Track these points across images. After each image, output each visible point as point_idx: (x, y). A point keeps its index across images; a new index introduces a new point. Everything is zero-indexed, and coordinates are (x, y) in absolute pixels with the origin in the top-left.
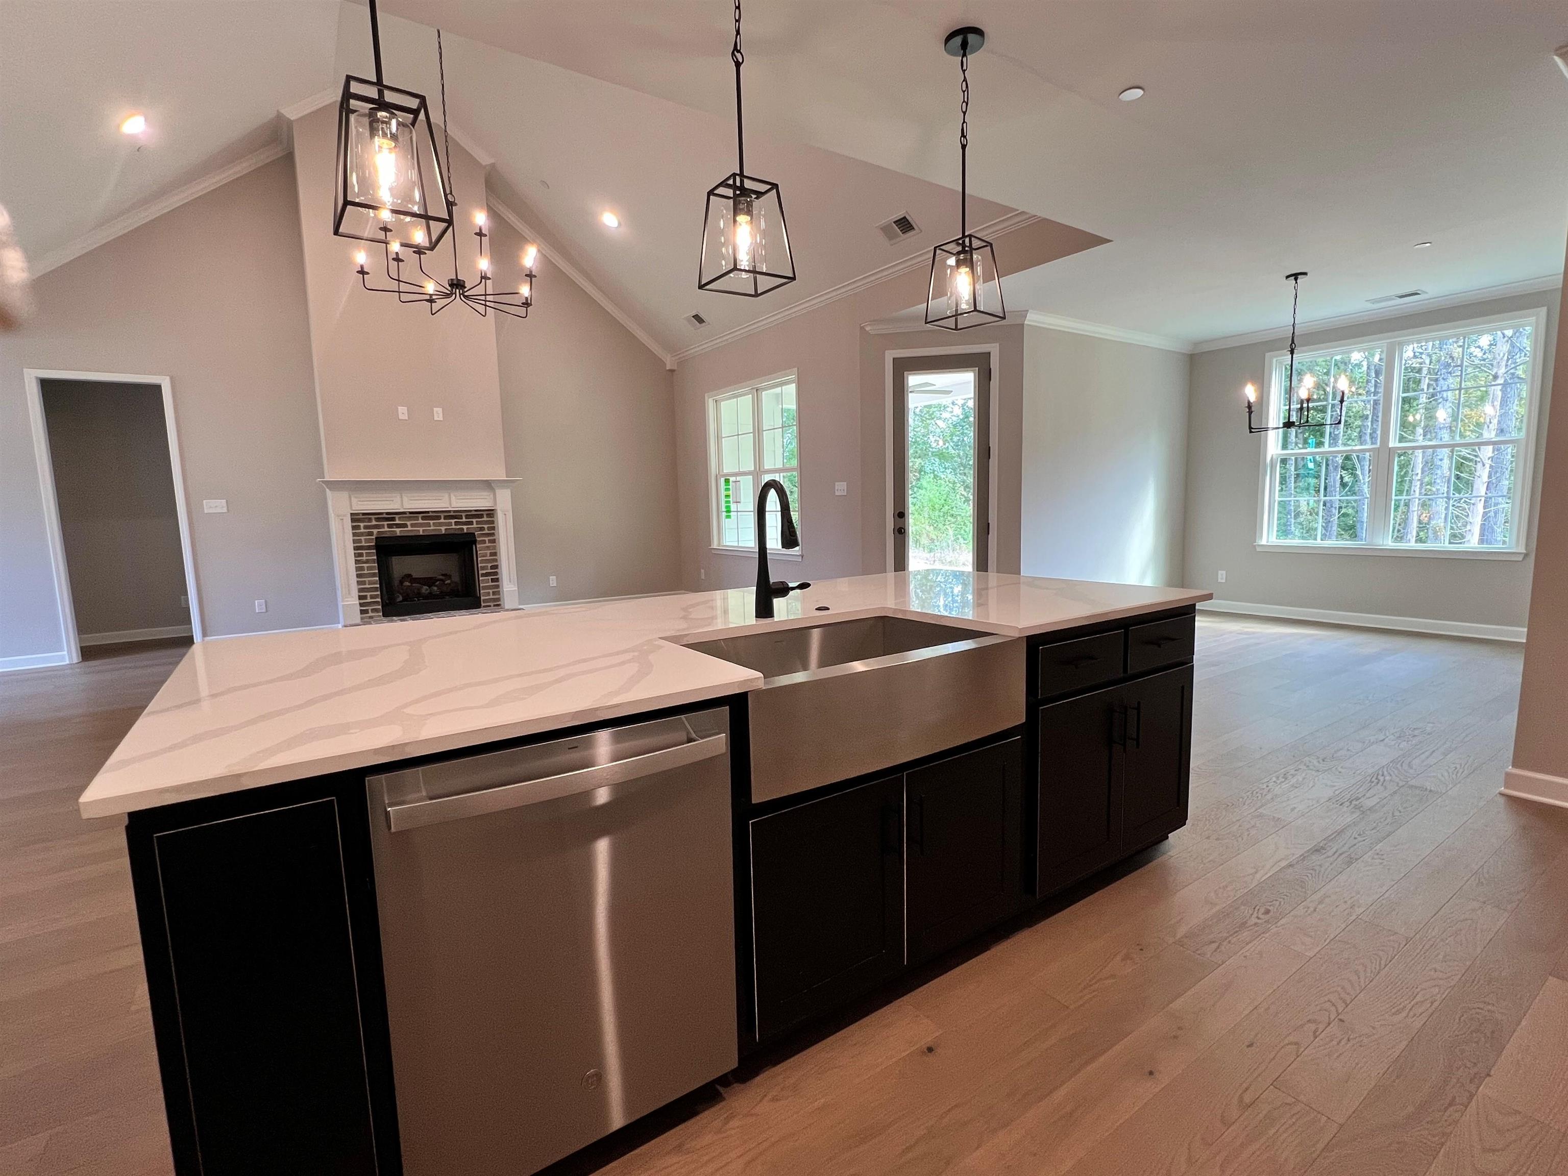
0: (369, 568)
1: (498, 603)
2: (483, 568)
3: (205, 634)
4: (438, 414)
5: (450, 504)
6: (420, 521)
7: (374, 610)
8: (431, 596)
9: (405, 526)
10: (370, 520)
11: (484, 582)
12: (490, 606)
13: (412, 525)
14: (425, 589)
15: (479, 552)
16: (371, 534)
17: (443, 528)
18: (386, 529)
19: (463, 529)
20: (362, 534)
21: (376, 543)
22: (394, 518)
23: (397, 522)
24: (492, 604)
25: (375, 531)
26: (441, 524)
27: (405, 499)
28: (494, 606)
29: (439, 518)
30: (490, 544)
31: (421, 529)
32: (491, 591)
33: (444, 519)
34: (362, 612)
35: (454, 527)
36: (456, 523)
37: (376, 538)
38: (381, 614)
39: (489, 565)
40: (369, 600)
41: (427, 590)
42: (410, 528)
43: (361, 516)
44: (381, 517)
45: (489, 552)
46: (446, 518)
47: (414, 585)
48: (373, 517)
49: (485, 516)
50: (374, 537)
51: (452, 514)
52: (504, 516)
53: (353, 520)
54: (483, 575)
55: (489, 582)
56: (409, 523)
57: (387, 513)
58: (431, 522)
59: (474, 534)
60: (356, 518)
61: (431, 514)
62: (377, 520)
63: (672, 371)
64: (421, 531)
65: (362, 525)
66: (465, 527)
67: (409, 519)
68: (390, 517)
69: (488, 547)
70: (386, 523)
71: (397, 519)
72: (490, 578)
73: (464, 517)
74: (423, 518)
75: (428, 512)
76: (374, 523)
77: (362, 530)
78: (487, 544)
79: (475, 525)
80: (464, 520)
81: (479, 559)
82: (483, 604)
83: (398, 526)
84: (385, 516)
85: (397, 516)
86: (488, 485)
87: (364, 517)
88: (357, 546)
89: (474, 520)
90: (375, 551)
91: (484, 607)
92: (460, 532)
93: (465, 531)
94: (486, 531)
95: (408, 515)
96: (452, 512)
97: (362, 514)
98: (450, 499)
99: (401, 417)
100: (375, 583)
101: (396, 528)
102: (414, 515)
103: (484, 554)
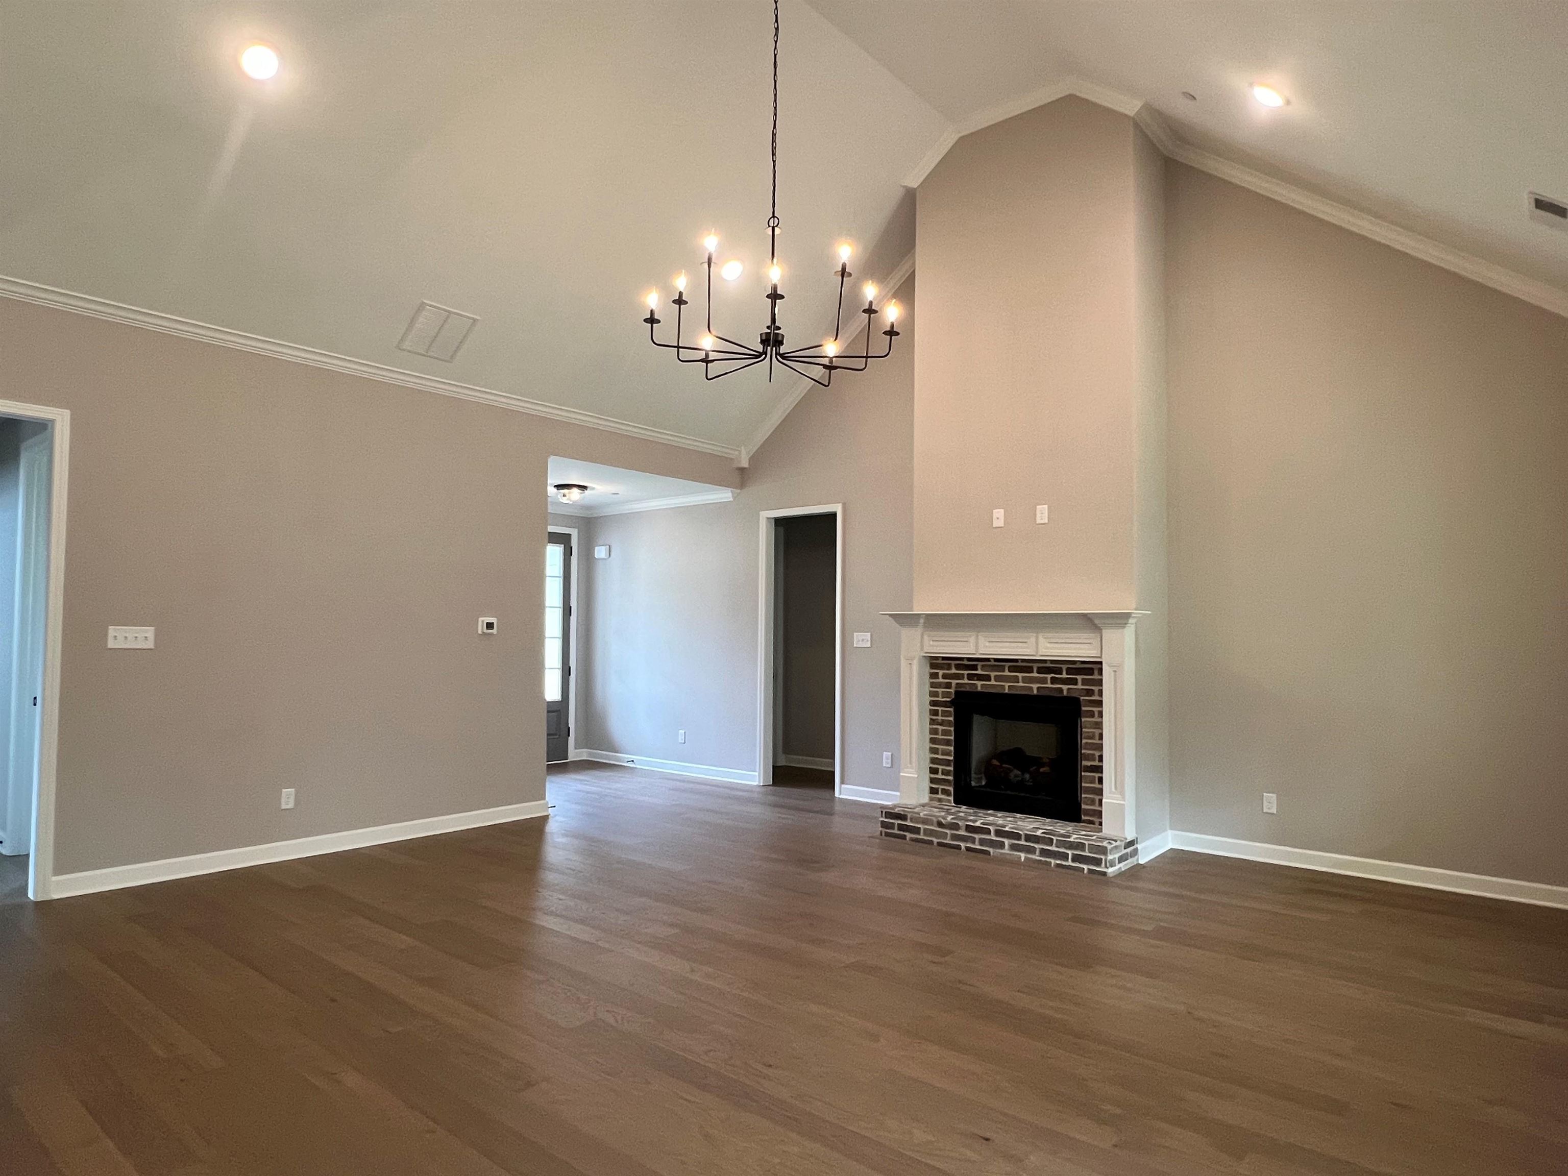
0: (945, 733)
2: (1087, 758)
3: (842, 782)
4: (1042, 514)
5: (1037, 651)
6: (1007, 673)
7: (945, 792)
9: (988, 678)
10: (949, 667)
11: (1086, 780)
13: (997, 678)
14: (1015, 774)
15: (1083, 730)
16: (948, 686)
17: (1035, 686)
18: (966, 681)
19: (1062, 690)
20: (939, 685)
21: (954, 699)
22: (976, 665)
23: (979, 672)
25: (954, 682)
26: (1033, 680)
27: (982, 640)
29: (1030, 670)
31: (1007, 685)
32: (1097, 798)
33: (1038, 672)
34: (933, 791)
35: (1049, 685)
36: (1054, 681)
37: (956, 692)
38: (952, 798)
39: (1093, 753)
40: (940, 776)
41: (1016, 776)
42: (993, 682)
43: (940, 661)
44: (962, 663)
45: (1093, 731)
46: (1040, 671)
48: (953, 663)
49: (1089, 672)
50: (952, 690)
51: (1047, 665)
52: (1113, 674)
53: (933, 666)
54: (1086, 768)
55: (1094, 783)
56: (993, 674)
57: (969, 659)
58: (1020, 675)
59: (1079, 699)
60: (936, 663)
61: (1019, 664)
62: (958, 667)
64: (1006, 687)
65: (941, 672)
66: (1065, 687)
67: (994, 668)
68: (969, 664)
69: (1093, 723)
70: (966, 672)
71: (979, 667)
72: (1093, 775)
73: (1064, 673)
74: (1011, 669)
75: (1016, 661)
76: (954, 671)
77: (941, 680)
79: (1080, 686)
80: (1064, 676)
82: (1083, 817)
83: (980, 677)
84: (966, 662)
85: (980, 664)
86: (1092, 622)
87: (944, 662)
88: (933, 701)
89: (1079, 678)
90: (952, 710)
91: (1084, 821)
92: (1056, 694)
93: (1065, 693)
94: (1092, 697)
95: (993, 663)
96: (1049, 662)
97: (941, 659)
98: (1037, 643)
99: (996, 524)
100: (948, 754)
101: (977, 680)
102: (999, 663)
103: (1091, 734)
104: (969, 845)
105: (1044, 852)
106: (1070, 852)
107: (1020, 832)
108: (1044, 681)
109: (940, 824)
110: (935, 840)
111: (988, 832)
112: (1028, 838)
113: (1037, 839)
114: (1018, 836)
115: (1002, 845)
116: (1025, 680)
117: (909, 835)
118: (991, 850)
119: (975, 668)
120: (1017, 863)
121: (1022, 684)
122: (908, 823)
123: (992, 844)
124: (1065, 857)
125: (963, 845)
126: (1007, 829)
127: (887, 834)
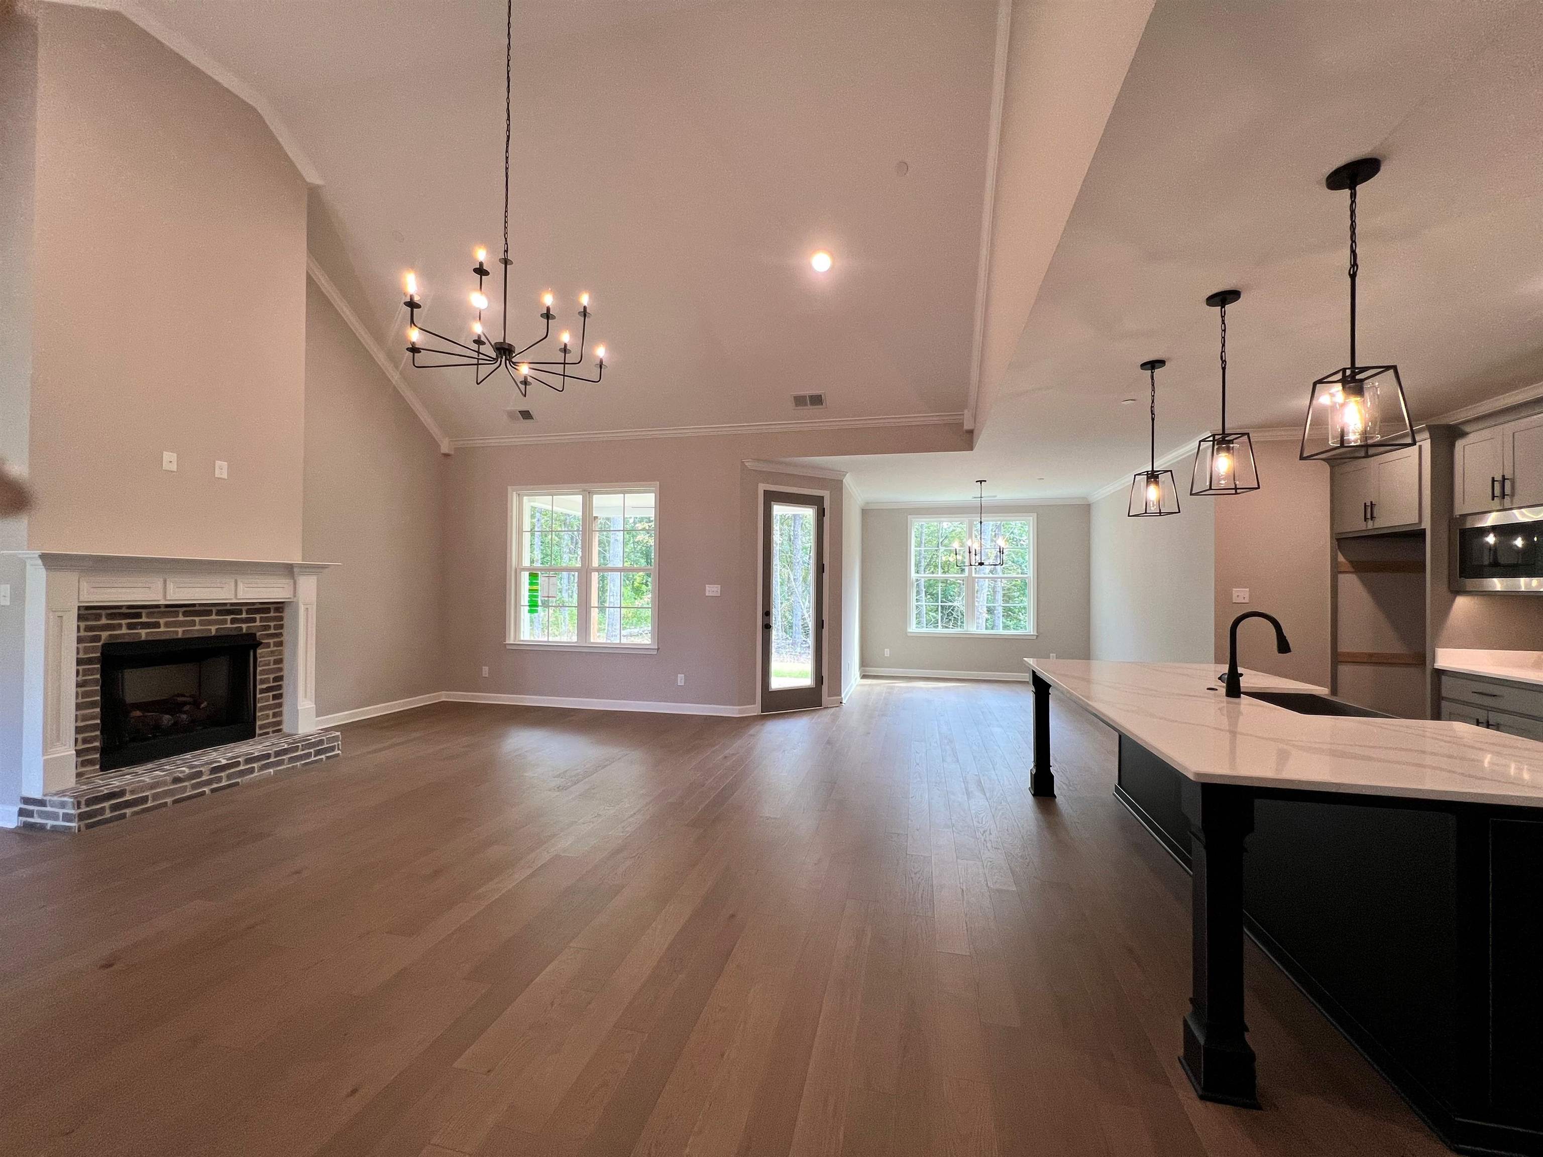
1: (279, 728)
2: (263, 681)
4: (222, 469)
6: (181, 618)
7: (92, 761)
9: (157, 625)
10: (102, 617)
11: (263, 700)
12: (267, 733)
13: (167, 625)
15: (259, 660)
16: (97, 639)
17: (213, 629)
18: (124, 631)
19: (241, 628)
20: (82, 640)
21: (102, 654)
22: (141, 613)
23: (144, 619)
24: (270, 730)
25: (105, 635)
26: (211, 623)
27: (171, 586)
28: (274, 732)
29: (209, 613)
30: (275, 648)
31: (180, 630)
32: (271, 712)
33: (217, 615)
35: (229, 625)
36: (233, 621)
37: (104, 645)
38: (98, 767)
39: (272, 676)
42: (162, 629)
44: (115, 612)
45: (272, 659)
46: (219, 613)
47: (149, 714)
48: (103, 612)
49: (272, 611)
50: (100, 644)
51: (228, 607)
52: (304, 610)
53: (82, 617)
54: (263, 691)
55: (269, 700)
56: (162, 621)
58: (197, 619)
59: (255, 634)
61: (197, 608)
63: (446, 455)
64: (180, 632)
66: (244, 626)
67: (163, 614)
68: (133, 612)
69: (272, 652)
70: (124, 622)
71: (144, 615)
72: (271, 694)
73: (244, 612)
74: (185, 614)
75: (194, 605)
76: (104, 621)
77: (83, 634)
78: (272, 648)
79: (258, 623)
80: (244, 616)
81: (259, 669)
82: (258, 731)
83: (145, 626)
84: (124, 611)
85: (144, 611)
86: (289, 570)
87: (87, 612)
89: (258, 616)
90: (99, 666)
91: (260, 735)
92: (235, 633)
93: (244, 631)
94: (272, 631)
95: (163, 609)
96: (228, 605)
99: (166, 466)
101: (140, 629)
102: (172, 609)
103: (267, 662)
104: (215, 786)
105: (291, 760)
106: (312, 750)
108: (225, 622)
109: (177, 780)
110: (169, 800)
111: (238, 764)
112: (278, 754)
113: (285, 752)
114: (268, 756)
115: (252, 770)
116: (202, 623)
117: (128, 811)
118: (239, 780)
119: (139, 615)
120: (268, 780)
121: (198, 627)
122: (128, 797)
123: (242, 773)
125: (206, 789)
126: (256, 754)
127: (88, 826)
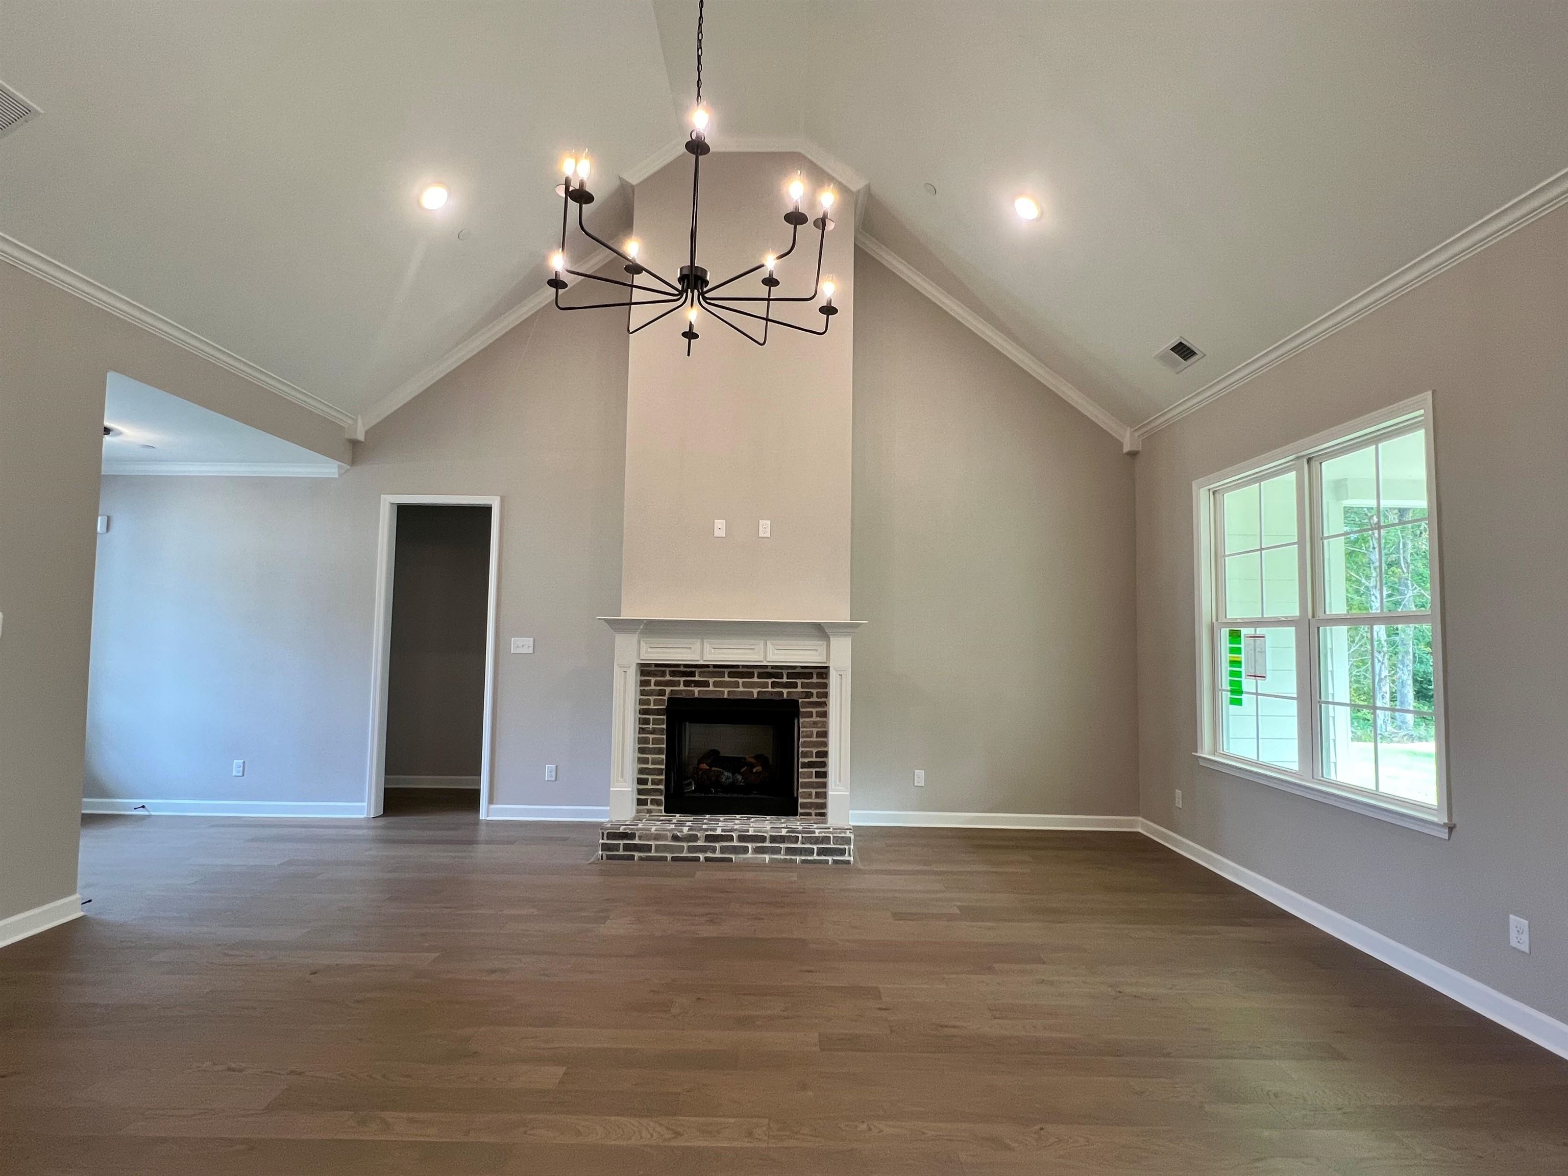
0: (655, 741)
1: (823, 811)
2: (805, 755)
3: (491, 801)
4: (765, 528)
5: (765, 656)
6: (727, 679)
7: (654, 802)
8: (733, 787)
9: (706, 684)
10: (663, 674)
11: (805, 776)
12: (809, 814)
13: (716, 684)
14: (726, 776)
15: (801, 729)
16: (662, 693)
17: (755, 691)
18: (682, 687)
19: (782, 693)
20: (651, 693)
21: (667, 707)
22: (694, 672)
23: (697, 678)
24: (813, 811)
25: (668, 690)
26: (753, 685)
27: (707, 646)
28: (817, 814)
29: (751, 675)
30: (818, 719)
31: (726, 690)
32: (814, 791)
33: (758, 677)
34: (640, 802)
35: (770, 689)
36: (774, 685)
37: (669, 699)
38: (663, 808)
39: (815, 751)
40: (650, 786)
41: (728, 778)
42: (711, 688)
43: (653, 668)
44: (676, 670)
45: (815, 730)
46: (760, 676)
47: (713, 769)
48: (668, 670)
49: (815, 676)
50: (666, 698)
51: (769, 670)
52: (839, 677)
53: (643, 673)
54: (805, 765)
55: (811, 777)
56: (711, 681)
57: (686, 666)
58: (741, 681)
59: (798, 701)
60: (646, 670)
61: (740, 670)
62: (673, 674)
63: (1133, 454)
64: (725, 692)
65: (653, 680)
66: (785, 691)
67: (713, 674)
68: (687, 670)
69: (815, 723)
70: (682, 679)
71: (697, 674)
72: (814, 770)
73: (785, 676)
74: (731, 675)
75: (738, 666)
76: (668, 678)
77: (653, 687)
78: (815, 719)
79: (799, 689)
80: (785, 680)
81: (801, 740)
82: (800, 811)
83: (698, 684)
84: (682, 669)
85: (697, 671)
86: (820, 631)
87: (657, 668)
88: (643, 709)
89: (799, 681)
90: (665, 717)
91: (802, 814)
92: (777, 698)
93: (785, 696)
94: (815, 699)
95: (711, 669)
96: (769, 667)
97: (653, 665)
98: (765, 649)
99: (717, 533)
100: (660, 763)
101: (694, 686)
102: (719, 669)
103: (809, 733)
104: (709, 855)
105: (789, 851)
106: (815, 847)
107: (765, 835)
108: (765, 685)
109: (675, 838)
110: (669, 856)
111: (731, 838)
112: (773, 839)
113: (782, 839)
114: (763, 839)
115: (745, 850)
116: (745, 685)
117: (637, 855)
118: (733, 857)
119: (692, 674)
120: (761, 866)
121: (743, 689)
122: (637, 841)
123: (735, 850)
124: (810, 852)
125: (701, 856)
126: (750, 833)
127: (609, 858)
